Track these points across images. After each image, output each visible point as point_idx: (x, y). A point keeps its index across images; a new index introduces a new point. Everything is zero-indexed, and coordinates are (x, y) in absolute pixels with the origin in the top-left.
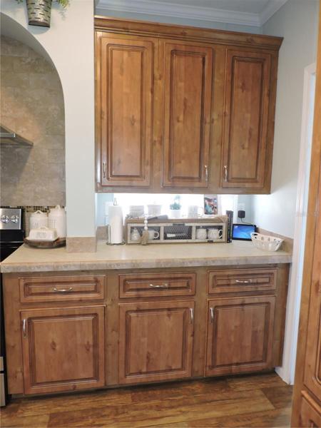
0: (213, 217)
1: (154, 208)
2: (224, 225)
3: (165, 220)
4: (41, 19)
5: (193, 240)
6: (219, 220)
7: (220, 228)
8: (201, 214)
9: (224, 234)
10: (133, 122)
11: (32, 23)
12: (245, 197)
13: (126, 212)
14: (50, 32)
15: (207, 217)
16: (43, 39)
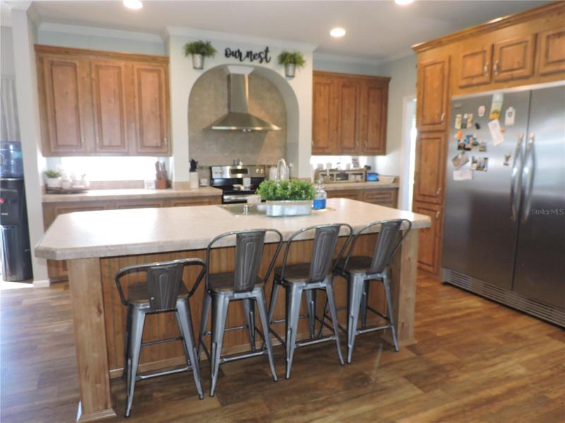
0: (358, 169)
1: (329, 165)
2: (364, 173)
3: (336, 170)
4: (290, 74)
5: (349, 181)
6: (361, 170)
7: (361, 174)
8: (352, 167)
9: (364, 178)
10: (325, 120)
11: (287, 76)
12: (370, 157)
13: (315, 167)
14: (294, 79)
15: (355, 169)
16: (291, 82)
